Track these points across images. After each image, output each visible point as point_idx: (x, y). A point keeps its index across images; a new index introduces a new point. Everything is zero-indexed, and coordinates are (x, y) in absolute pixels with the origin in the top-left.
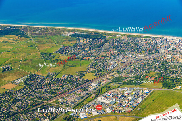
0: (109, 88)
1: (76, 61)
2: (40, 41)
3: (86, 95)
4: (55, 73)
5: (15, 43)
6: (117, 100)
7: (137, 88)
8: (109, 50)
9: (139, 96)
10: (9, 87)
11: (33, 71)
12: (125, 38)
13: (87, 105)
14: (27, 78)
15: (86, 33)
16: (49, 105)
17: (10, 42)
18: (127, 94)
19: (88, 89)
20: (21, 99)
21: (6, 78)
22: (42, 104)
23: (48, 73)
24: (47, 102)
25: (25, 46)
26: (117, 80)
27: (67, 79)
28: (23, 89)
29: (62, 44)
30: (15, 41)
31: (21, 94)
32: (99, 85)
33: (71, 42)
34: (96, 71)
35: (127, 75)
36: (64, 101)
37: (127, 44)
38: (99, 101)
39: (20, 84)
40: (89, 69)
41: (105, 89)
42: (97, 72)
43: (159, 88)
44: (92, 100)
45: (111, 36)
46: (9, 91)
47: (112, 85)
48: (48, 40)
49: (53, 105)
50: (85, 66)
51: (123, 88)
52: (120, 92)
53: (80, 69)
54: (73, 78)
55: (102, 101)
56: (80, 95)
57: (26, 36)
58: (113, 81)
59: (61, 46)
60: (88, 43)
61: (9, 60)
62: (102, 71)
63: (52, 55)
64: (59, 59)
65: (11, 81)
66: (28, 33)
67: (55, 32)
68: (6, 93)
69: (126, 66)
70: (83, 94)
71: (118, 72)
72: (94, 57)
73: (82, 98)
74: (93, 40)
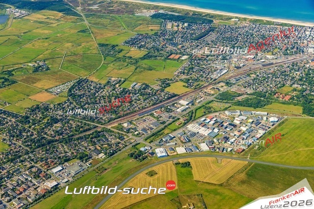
0: (210, 110)
1: (157, 61)
2: (99, 24)
3: (169, 118)
4: (120, 79)
5: (56, 25)
6: (221, 130)
7: (257, 113)
8: (216, 45)
9: (259, 126)
10: (42, 98)
11: (83, 74)
12: (246, 24)
13: (170, 136)
14: (73, 85)
15: (178, 13)
16: (106, 131)
17: (47, 23)
18: (239, 122)
19: (173, 110)
20: (61, 119)
21: (38, 83)
22: (95, 130)
23: (108, 78)
24: (102, 126)
25: (73, 31)
26: (225, 97)
27: (139, 90)
28: (65, 103)
29: (135, 30)
30: (56, 21)
31: (62, 110)
32: (193, 104)
33: (150, 28)
34: (189, 80)
35: (243, 89)
36: (132, 126)
37: (248, 35)
38: (190, 131)
39: (60, 94)
40: (178, 76)
41: (203, 111)
42: (191, 81)
43: (296, 115)
44: (179, 128)
45: (222, 19)
46: (43, 105)
47: (215, 105)
48: (112, 22)
49: (113, 132)
50: (171, 70)
51: (234, 111)
52: (227, 117)
53: (163, 74)
54: (150, 89)
55: (195, 130)
56: (158, 118)
57: (75, 14)
58: (217, 99)
59: (133, 34)
60: (180, 30)
61: (45, 53)
62: (199, 80)
63: (117, 48)
64: (128, 55)
65: (46, 88)
66: (79, 8)
67: (124, 9)
68: (38, 107)
69: (241, 74)
70: (165, 116)
71: (227, 84)
72: (188, 55)
73: (161, 123)
74: (189, 25)
